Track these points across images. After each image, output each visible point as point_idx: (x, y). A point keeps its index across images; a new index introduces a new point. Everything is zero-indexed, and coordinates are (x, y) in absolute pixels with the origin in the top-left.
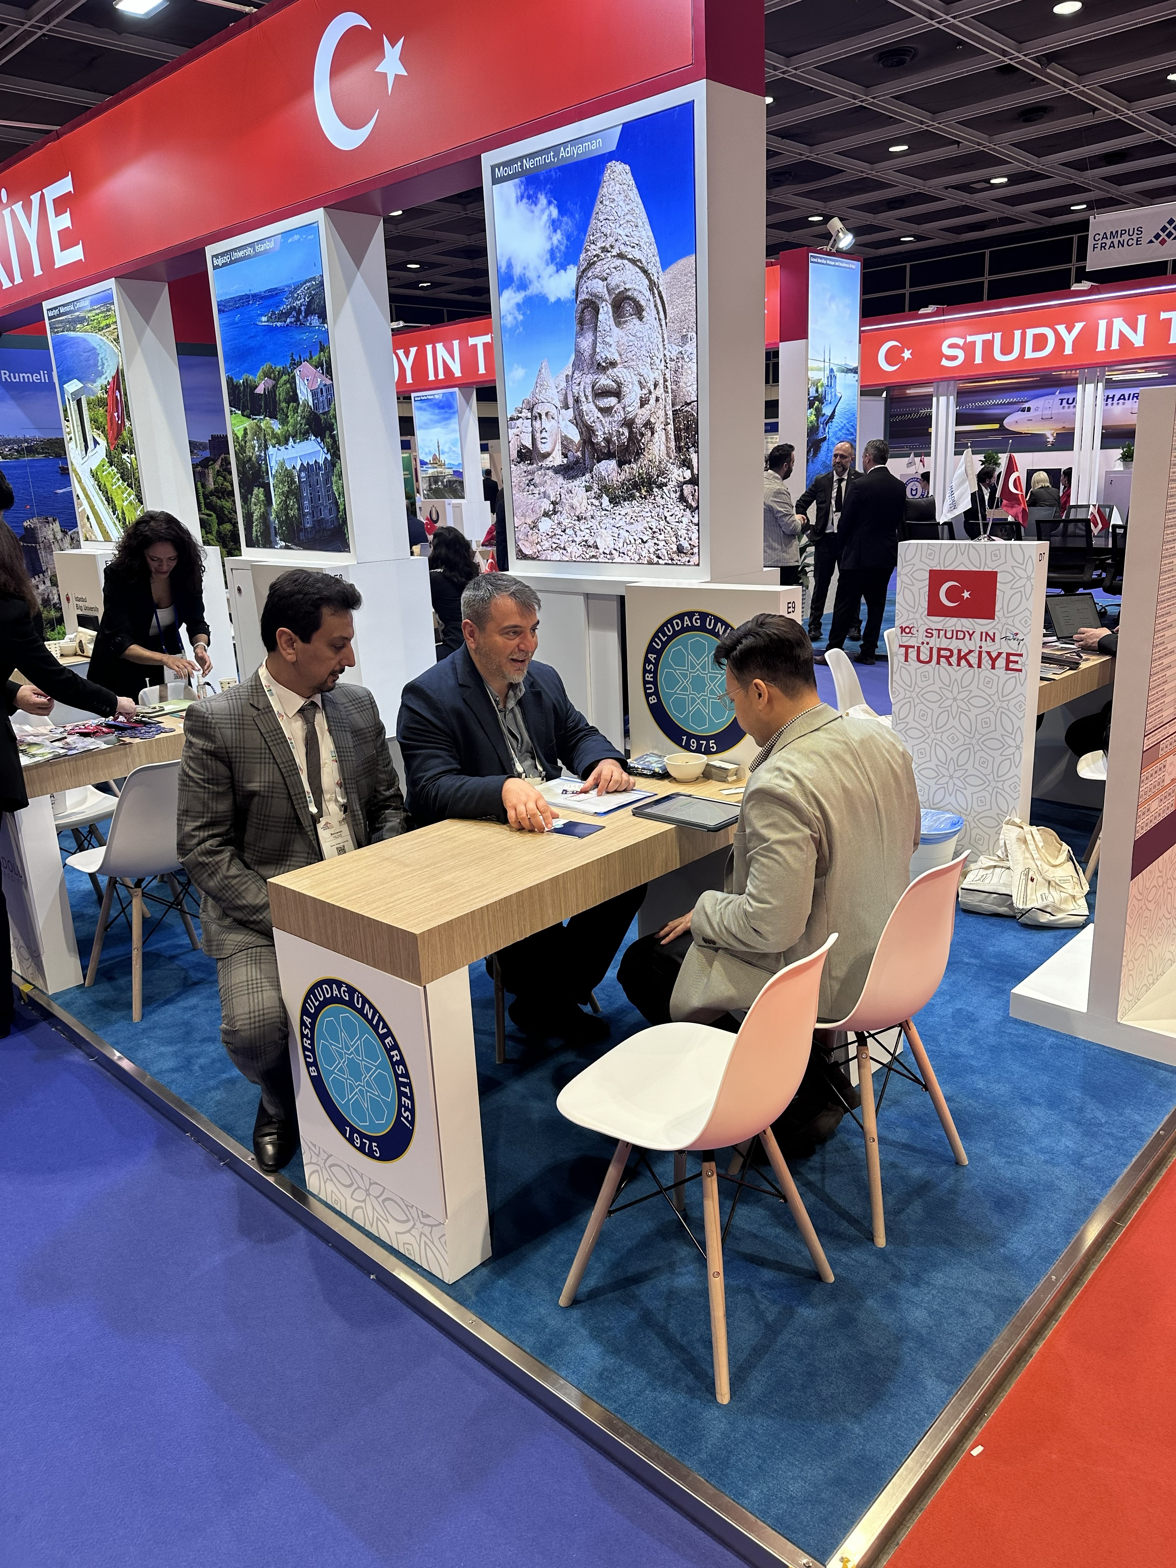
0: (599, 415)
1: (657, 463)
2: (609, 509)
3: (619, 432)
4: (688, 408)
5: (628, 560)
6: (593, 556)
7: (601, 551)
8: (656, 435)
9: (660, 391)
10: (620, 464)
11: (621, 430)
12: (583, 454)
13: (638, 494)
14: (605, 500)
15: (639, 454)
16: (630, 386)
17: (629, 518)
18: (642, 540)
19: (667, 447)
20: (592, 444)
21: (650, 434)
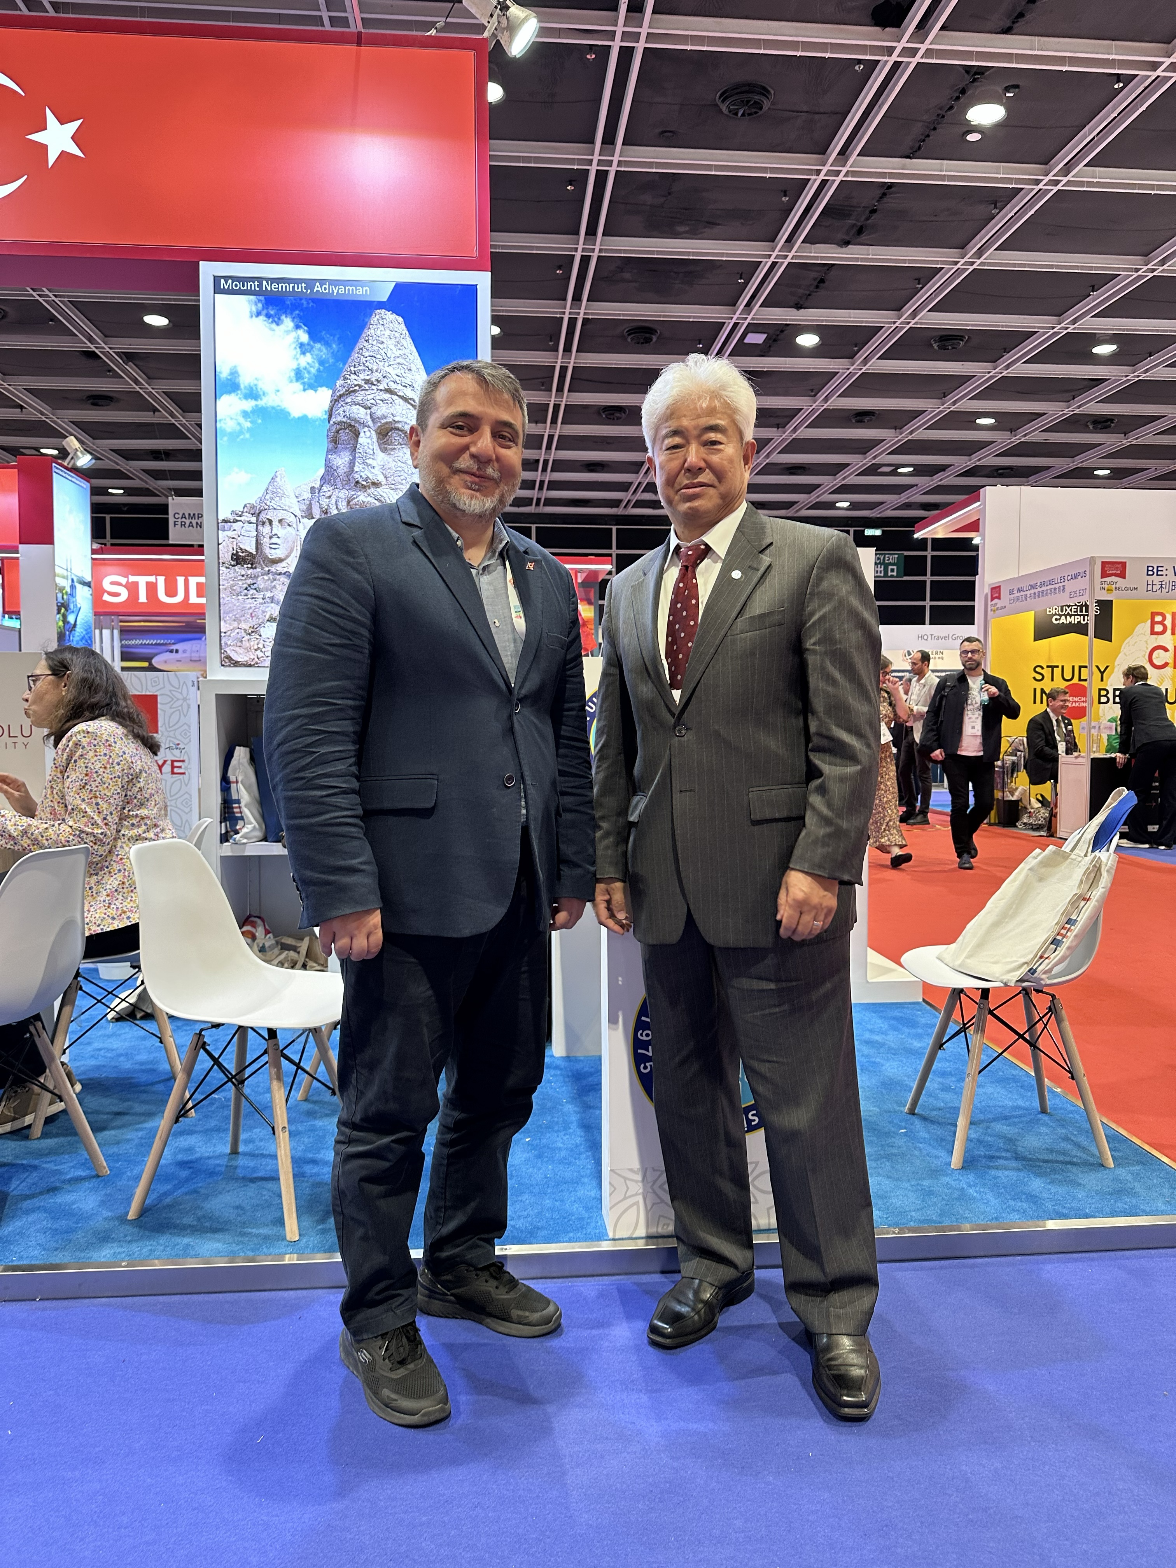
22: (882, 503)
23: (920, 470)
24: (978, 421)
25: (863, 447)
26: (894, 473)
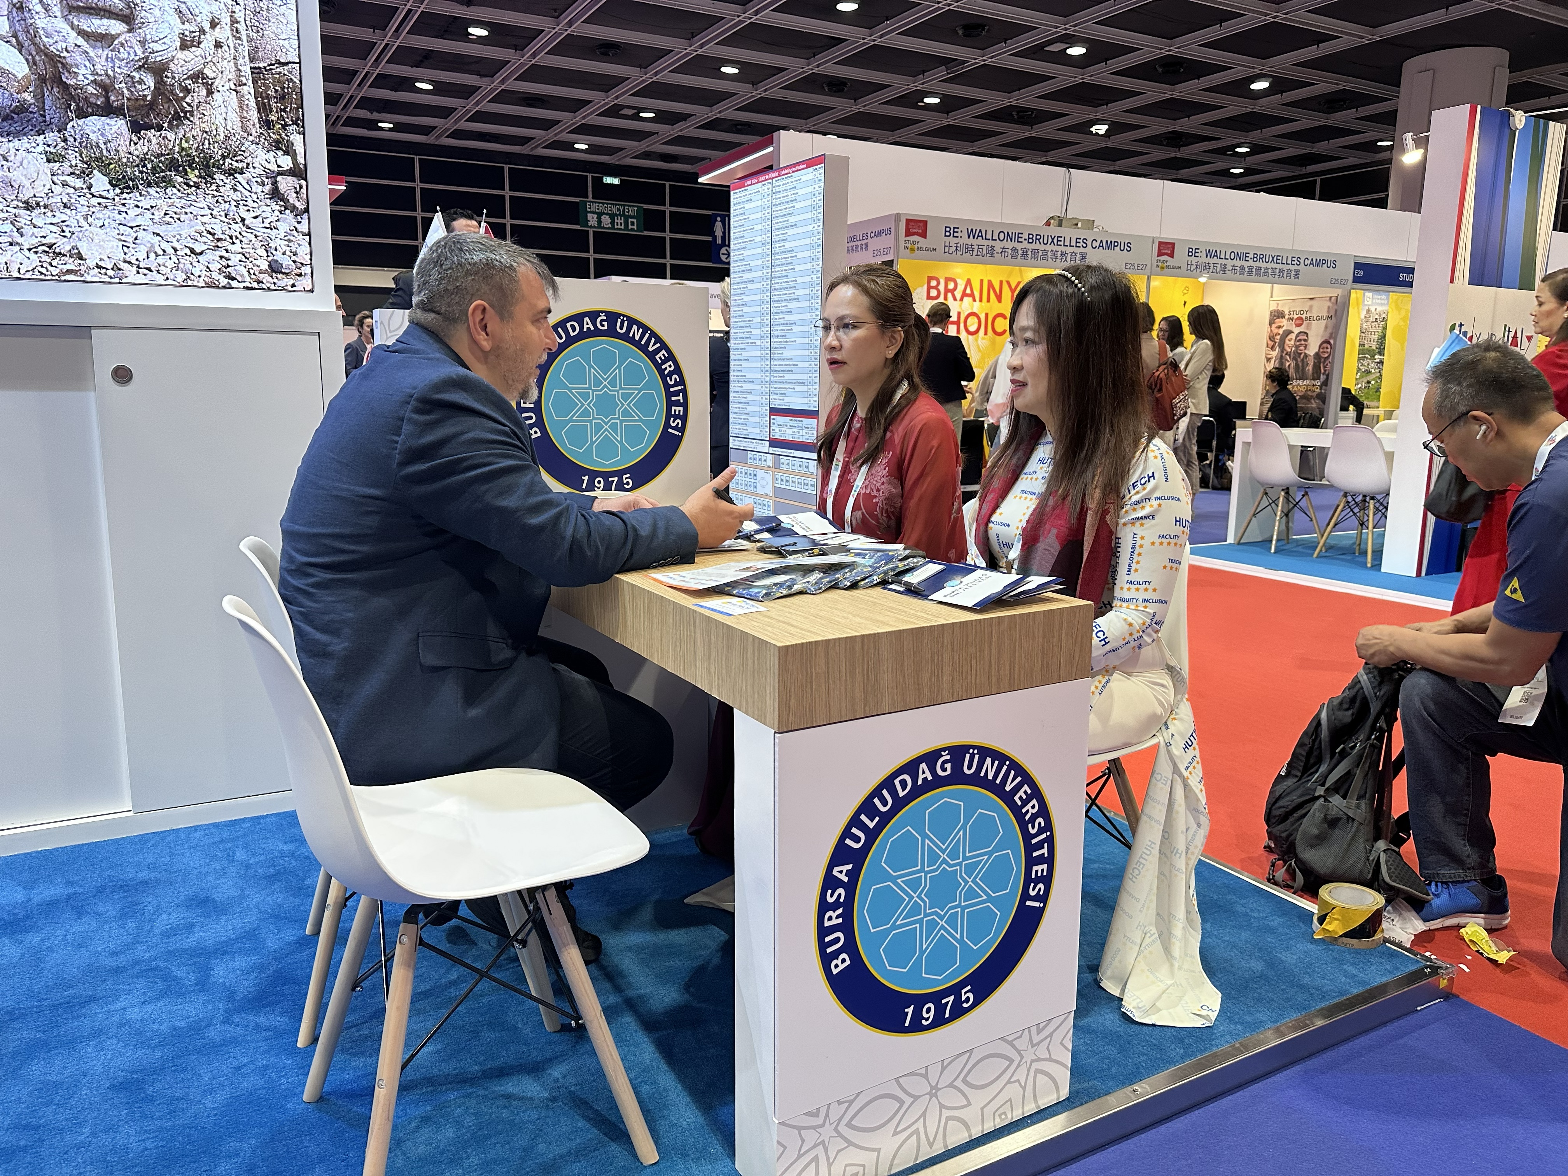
0: (80, 41)
1: (222, 137)
2: (111, 195)
3: (133, 78)
4: (284, 70)
5: (160, 279)
6: (69, 272)
7: (91, 263)
8: (216, 95)
9: (223, 33)
10: (136, 128)
11: (136, 75)
12: (40, 98)
13: (180, 179)
14: (100, 182)
15: (179, 118)
16: (157, 12)
17: (158, 215)
18: (193, 251)
19: (242, 118)
20: (66, 87)
21: (204, 92)
22: (621, 149)
23: (662, 117)
24: (723, 69)
25: (607, 84)
26: (636, 117)
